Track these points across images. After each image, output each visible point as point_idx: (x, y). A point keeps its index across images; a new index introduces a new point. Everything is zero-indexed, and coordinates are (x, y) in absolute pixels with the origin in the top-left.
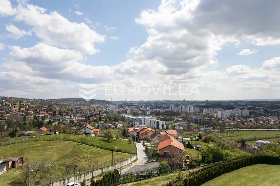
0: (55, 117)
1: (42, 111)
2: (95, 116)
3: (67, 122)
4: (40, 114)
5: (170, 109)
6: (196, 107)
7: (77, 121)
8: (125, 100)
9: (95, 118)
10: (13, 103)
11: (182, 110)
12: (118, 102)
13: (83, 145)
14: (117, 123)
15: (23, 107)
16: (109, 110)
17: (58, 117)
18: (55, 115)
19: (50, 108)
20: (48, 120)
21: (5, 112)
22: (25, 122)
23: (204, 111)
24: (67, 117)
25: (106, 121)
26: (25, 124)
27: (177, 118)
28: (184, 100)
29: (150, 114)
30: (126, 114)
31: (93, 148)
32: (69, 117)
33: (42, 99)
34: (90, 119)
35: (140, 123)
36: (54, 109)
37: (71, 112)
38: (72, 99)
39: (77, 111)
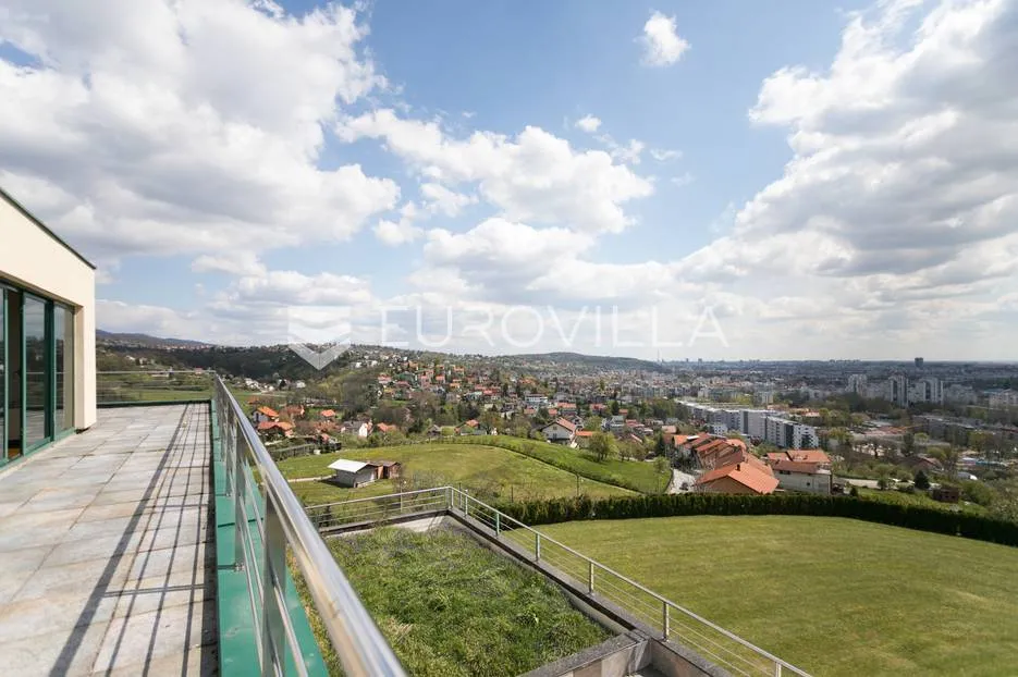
0: (507, 398)
1: (478, 383)
2: (603, 400)
3: (532, 411)
4: (474, 391)
5: (849, 389)
6: (959, 386)
7: (555, 412)
8: (700, 360)
9: (601, 406)
10: (422, 365)
11: (895, 392)
12: (677, 365)
13: (529, 460)
14: (660, 422)
15: (440, 375)
16: (646, 385)
17: (514, 400)
18: (507, 395)
19: (495, 377)
20: (491, 406)
21: (406, 383)
22: (445, 408)
23: (993, 401)
24: (532, 400)
25: (629, 416)
26: (443, 411)
27: (873, 418)
28: (917, 360)
29: (771, 401)
30: (693, 399)
31: (549, 469)
32: (538, 400)
33: (484, 355)
34: (588, 409)
35: (733, 428)
36: (504, 381)
37: (543, 388)
38: (551, 354)
39: (558, 384)
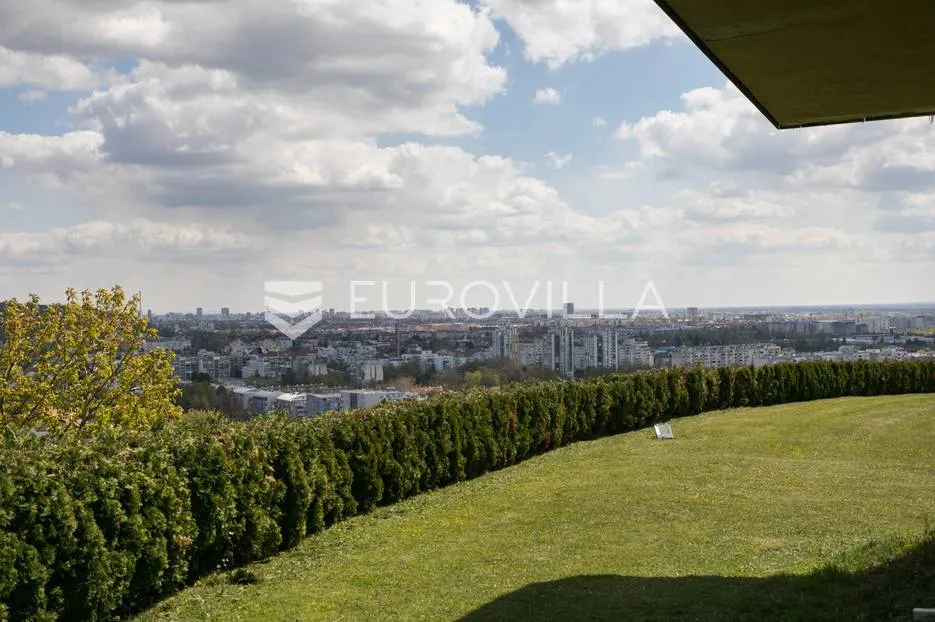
5: (492, 352)
23: (676, 360)
29: (380, 377)
30: (239, 381)
